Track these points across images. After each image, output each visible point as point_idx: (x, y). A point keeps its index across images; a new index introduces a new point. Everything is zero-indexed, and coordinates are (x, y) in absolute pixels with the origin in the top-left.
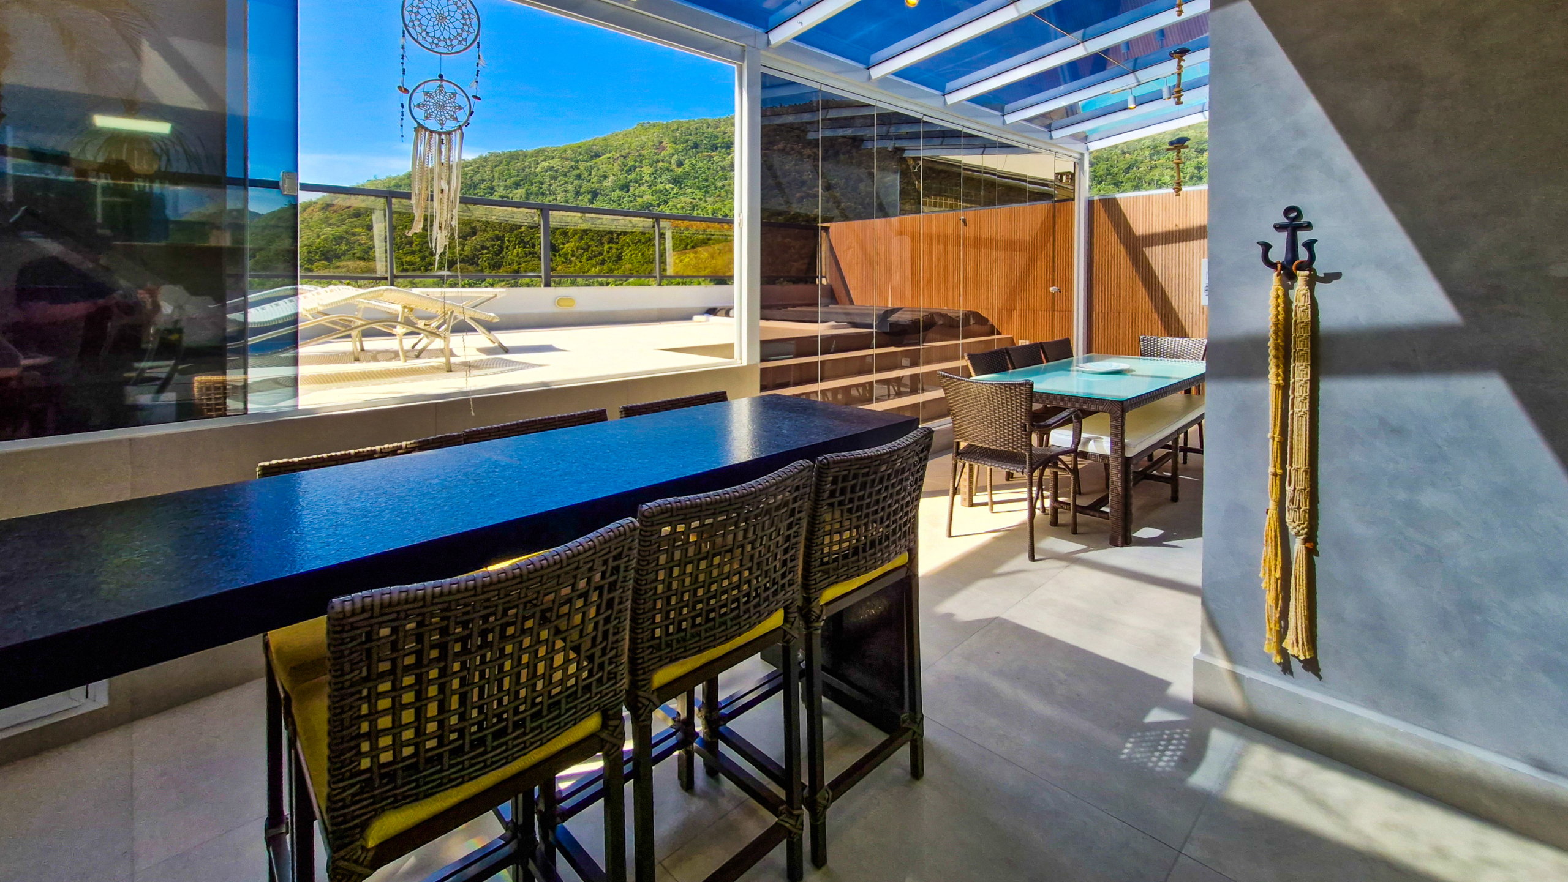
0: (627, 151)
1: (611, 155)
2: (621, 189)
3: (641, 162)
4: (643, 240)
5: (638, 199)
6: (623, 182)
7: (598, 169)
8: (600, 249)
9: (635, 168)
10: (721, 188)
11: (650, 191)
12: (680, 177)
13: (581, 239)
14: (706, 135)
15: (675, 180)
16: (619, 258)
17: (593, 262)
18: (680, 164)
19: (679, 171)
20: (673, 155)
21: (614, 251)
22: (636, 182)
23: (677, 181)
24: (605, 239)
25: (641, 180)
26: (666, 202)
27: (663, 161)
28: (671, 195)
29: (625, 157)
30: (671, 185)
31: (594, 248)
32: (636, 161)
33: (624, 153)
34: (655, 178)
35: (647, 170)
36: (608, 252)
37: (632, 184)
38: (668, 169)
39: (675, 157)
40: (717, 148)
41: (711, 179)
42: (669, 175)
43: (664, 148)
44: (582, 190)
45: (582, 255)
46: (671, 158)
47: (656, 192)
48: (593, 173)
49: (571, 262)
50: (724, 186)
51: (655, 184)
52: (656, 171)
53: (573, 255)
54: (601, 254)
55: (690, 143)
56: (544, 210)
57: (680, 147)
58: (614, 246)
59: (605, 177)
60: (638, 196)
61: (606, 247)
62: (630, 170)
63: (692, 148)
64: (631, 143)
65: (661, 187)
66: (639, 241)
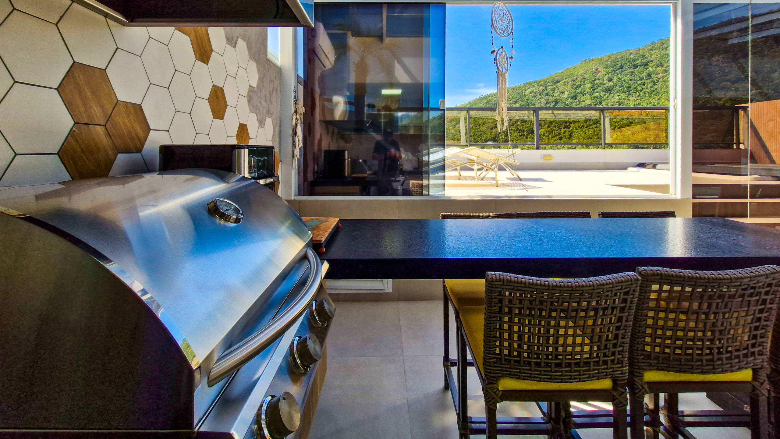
0: (576, 77)
1: (566, 80)
2: (572, 98)
3: (584, 82)
4: (585, 126)
5: (582, 103)
6: (573, 94)
7: (559, 89)
8: (559, 131)
9: (581, 85)
10: (641, 91)
11: (590, 98)
12: (610, 87)
13: (549, 127)
14: (629, 60)
15: (606, 89)
16: (571, 136)
17: (555, 138)
18: (610, 80)
19: (611, 84)
20: (605, 75)
21: (567, 132)
22: (581, 93)
23: (609, 90)
24: (562, 127)
25: (584, 92)
26: (601, 103)
27: (599, 79)
28: (604, 98)
29: (574, 81)
30: (604, 93)
31: (556, 131)
32: (581, 82)
33: (573, 78)
34: (593, 90)
35: (588, 86)
36: (564, 133)
37: (578, 95)
38: (602, 84)
39: (607, 76)
40: (637, 67)
41: (633, 86)
42: (602, 86)
43: (599, 72)
44: (550, 101)
45: (549, 135)
46: (604, 77)
47: (594, 97)
48: (555, 92)
49: (543, 139)
50: (643, 89)
51: (593, 93)
52: (594, 85)
53: (544, 135)
54: (559, 134)
55: (618, 66)
56: (536, 111)
57: (611, 70)
58: (568, 130)
59: (563, 93)
60: (583, 101)
61: (563, 130)
62: (578, 87)
63: (619, 69)
64: (578, 73)
65: (597, 94)
66: (583, 126)
